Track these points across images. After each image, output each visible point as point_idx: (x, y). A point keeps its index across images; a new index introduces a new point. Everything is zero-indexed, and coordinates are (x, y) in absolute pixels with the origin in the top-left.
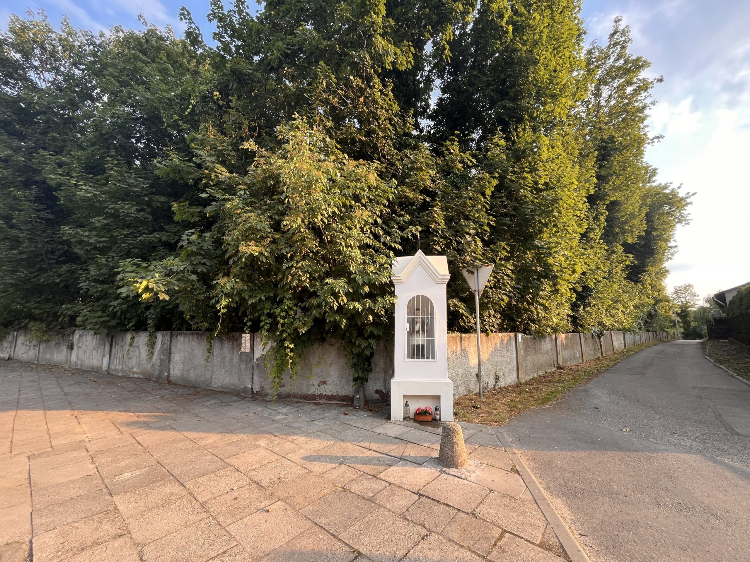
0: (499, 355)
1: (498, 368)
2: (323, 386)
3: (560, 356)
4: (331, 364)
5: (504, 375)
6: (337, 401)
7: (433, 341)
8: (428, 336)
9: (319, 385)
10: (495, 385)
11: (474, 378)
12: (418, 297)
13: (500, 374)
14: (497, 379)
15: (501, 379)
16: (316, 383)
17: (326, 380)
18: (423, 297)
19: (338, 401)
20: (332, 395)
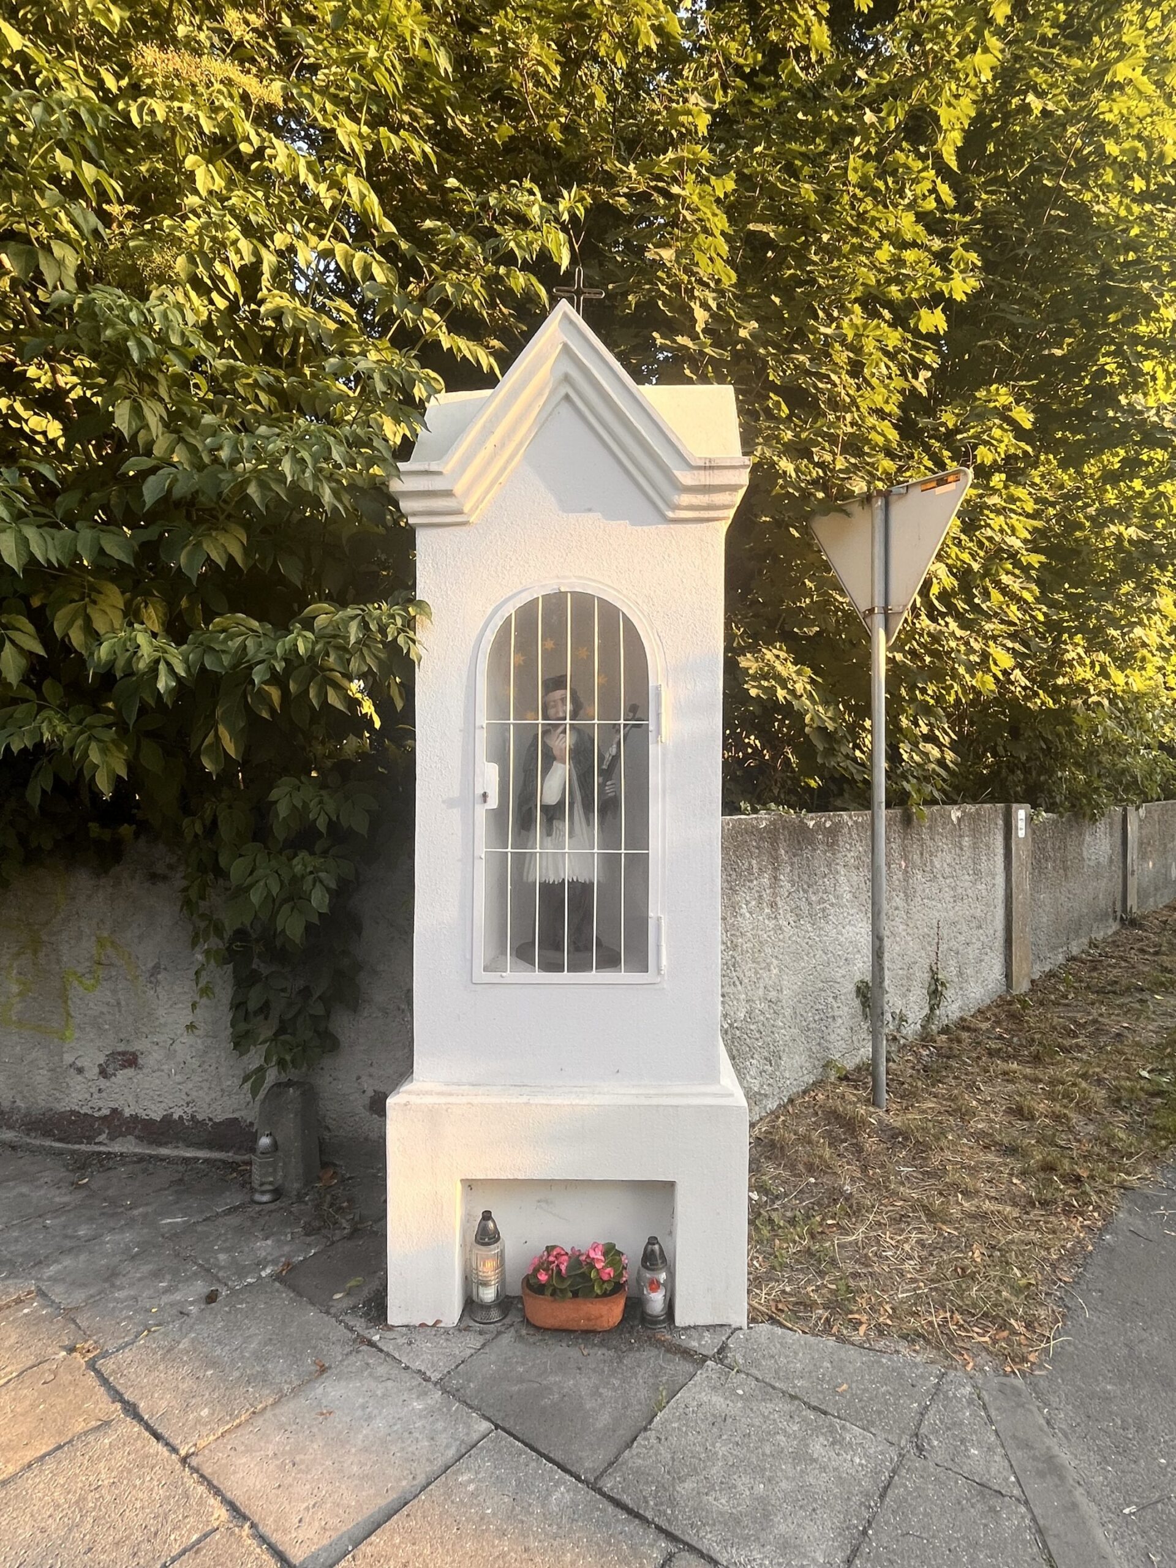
0: (948, 895)
1: (943, 947)
2: (123, 1075)
3: (1132, 882)
4: (156, 969)
5: (960, 974)
6: (190, 1145)
7: (639, 865)
8: (610, 838)
9: (103, 1073)
10: (929, 1019)
11: (848, 1007)
12: (555, 601)
13: (948, 973)
14: (935, 992)
15: (949, 993)
16: (92, 1058)
17: (137, 1046)
18: (583, 602)
19: (199, 1146)
20: (167, 1119)
